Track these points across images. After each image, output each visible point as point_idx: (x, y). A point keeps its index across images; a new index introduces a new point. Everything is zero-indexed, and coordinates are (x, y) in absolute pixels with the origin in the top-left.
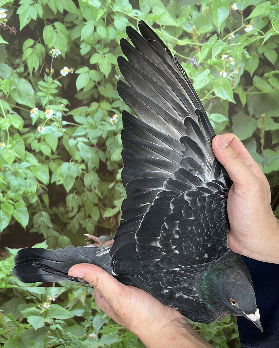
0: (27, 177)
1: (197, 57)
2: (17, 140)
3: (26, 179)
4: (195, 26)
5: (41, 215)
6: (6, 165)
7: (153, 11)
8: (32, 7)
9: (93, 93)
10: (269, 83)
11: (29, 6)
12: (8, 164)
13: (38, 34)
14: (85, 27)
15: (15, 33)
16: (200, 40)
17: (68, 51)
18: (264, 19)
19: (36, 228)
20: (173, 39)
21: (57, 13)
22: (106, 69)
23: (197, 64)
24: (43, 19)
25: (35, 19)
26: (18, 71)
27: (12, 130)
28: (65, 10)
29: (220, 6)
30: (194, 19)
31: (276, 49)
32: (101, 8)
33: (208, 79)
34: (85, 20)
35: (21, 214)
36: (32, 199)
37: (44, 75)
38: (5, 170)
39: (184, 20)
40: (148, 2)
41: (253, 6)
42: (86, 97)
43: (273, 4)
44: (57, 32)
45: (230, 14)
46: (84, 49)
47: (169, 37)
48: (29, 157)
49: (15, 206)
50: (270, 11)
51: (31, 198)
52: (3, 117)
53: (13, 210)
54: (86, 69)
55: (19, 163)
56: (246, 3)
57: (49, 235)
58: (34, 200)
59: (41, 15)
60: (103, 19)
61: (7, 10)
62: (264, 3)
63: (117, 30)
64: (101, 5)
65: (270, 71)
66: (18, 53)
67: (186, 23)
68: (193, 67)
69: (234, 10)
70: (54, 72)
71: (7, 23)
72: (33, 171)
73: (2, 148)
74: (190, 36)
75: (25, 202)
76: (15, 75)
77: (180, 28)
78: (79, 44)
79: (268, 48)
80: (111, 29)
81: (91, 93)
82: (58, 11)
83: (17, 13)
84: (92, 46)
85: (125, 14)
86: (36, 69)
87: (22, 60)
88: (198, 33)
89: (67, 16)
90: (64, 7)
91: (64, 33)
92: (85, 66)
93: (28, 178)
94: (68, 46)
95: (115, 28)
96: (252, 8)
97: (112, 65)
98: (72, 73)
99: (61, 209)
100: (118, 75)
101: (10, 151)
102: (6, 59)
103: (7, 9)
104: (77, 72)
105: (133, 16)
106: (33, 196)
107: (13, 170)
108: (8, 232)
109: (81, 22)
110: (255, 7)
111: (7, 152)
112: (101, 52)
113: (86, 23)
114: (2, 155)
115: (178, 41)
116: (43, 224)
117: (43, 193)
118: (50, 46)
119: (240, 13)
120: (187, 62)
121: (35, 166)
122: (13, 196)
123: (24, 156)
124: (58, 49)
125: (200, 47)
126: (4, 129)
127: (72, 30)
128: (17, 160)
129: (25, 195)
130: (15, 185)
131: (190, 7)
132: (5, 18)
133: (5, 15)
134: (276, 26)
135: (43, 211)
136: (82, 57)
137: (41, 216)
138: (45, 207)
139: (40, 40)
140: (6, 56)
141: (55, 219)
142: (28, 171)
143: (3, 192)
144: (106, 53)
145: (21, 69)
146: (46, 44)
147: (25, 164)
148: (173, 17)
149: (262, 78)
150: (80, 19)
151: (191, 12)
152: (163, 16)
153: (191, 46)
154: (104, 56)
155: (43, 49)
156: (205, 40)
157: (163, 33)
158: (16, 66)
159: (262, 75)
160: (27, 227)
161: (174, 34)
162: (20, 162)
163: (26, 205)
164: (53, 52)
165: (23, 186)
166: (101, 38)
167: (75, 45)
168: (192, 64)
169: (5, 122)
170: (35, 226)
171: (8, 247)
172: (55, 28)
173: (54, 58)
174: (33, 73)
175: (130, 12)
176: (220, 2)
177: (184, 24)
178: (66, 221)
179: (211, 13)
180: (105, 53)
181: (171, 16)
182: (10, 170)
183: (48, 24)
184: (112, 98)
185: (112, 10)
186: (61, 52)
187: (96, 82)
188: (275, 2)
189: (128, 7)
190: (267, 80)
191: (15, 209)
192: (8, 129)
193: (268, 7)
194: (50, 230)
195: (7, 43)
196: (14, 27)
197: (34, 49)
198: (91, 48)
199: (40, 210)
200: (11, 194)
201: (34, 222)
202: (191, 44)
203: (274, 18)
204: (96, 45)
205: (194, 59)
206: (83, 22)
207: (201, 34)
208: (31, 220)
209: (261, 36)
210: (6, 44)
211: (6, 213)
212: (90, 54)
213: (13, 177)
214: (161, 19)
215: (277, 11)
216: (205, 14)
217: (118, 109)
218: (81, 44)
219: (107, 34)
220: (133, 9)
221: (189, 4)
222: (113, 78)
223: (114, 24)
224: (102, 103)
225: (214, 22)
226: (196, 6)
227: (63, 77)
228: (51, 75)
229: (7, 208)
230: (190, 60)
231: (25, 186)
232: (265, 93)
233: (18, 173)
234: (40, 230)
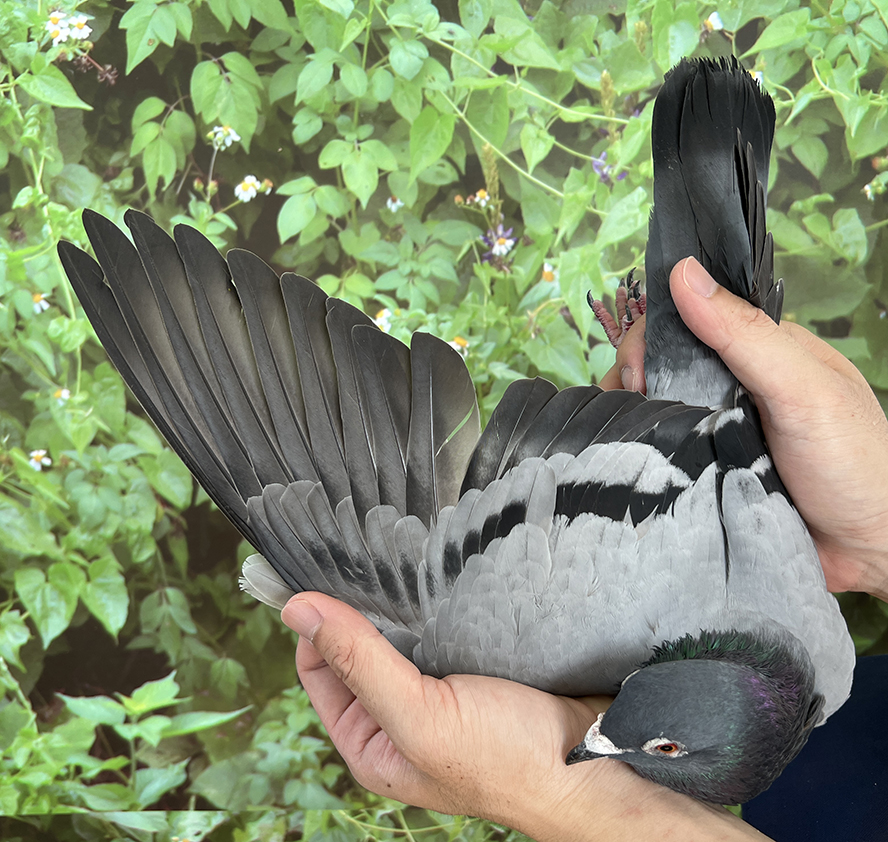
0: (129, 486)
1: (612, 155)
2: (106, 380)
3: (123, 492)
4: (608, 70)
5: (164, 598)
6: (69, 454)
7: (495, 28)
8: (162, 11)
9: (325, 248)
10: (804, 228)
11: (156, 7)
12: (74, 448)
13: (177, 84)
14: (309, 66)
15: (113, 82)
16: (620, 109)
17: (259, 133)
18: (794, 56)
19: (149, 635)
20: (547, 104)
21: (231, 29)
22: (361, 184)
23: (613, 173)
24: (192, 43)
25: (171, 43)
26: (117, 187)
27: (91, 353)
28: (253, 21)
29: (674, 19)
30: (605, 53)
31: (823, 137)
32: (353, 15)
33: (640, 216)
34: (308, 48)
35: (106, 595)
36: (140, 550)
37: (189, 199)
38: (66, 466)
39: (579, 54)
40: (482, 4)
41: (762, 19)
42: (303, 259)
43: (816, 16)
44: (228, 80)
45: (700, 40)
46: (304, 129)
47: (536, 97)
48: (137, 429)
49: (90, 571)
50: (810, 35)
51: (137, 547)
52: (68, 315)
53: (82, 583)
54: (307, 182)
55: (108, 447)
56: (744, 14)
57: (185, 656)
58: (146, 554)
59: (187, 32)
60: (360, 46)
61: (92, 18)
62: (794, 13)
63: (397, 78)
64: (356, 7)
65: (809, 195)
66: (117, 136)
67: (583, 62)
68: (600, 181)
69: (713, 31)
70: (216, 189)
71: (90, 54)
72: (146, 469)
73: (61, 404)
74: (595, 97)
75: (119, 559)
76: (106, 196)
77: (567, 75)
78: (290, 113)
79: (803, 133)
80: (379, 73)
81: (319, 249)
82: (235, 24)
83: (121, 26)
84: (327, 119)
85: (419, 34)
86: (168, 181)
87: (127, 156)
88: (615, 89)
89: (259, 37)
90: (252, 12)
91: (248, 82)
92: (304, 175)
93: (131, 489)
94: (259, 119)
95: (389, 70)
96: (760, 24)
97: (380, 171)
98: (268, 192)
99: (222, 579)
100: (394, 201)
101: (81, 412)
102: (85, 151)
103: (93, 15)
104: (281, 191)
105: (442, 40)
106: (141, 541)
107: (88, 466)
108: (64, 648)
109: (297, 53)
110: (770, 23)
111: (73, 415)
112: (351, 137)
113: (311, 56)
114: (60, 423)
115: (560, 110)
116: (167, 623)
117: (173, 534)
118: (208, 119)
119: (727, 39)
120: (584, 169)
121: (153, 456)
122: (84, 541)
123: (122, 427)
124: (231, 126)
125: (621, 128)
126: (68, 349)
127: (271, 76)
128: (101, 437)
129: (120, 540)
130: (91, 510)
131: (594, 20)
132: (87, 39)
133: (87, 31)
134: (824, 73)
135: (171, 585)
136: (297, 151)
137: (164, 601)
138: (176, 574)
139: (181, 100)
140: (85, 145)
141: (202, 609)
142: (131, 471)
143: (58, 532)
144: (365, 140)
145: (125, 181)
146: (197, 112)
147: (123, 451)
148: (548, 45)
149: (786, 214)
150: (296, 44)
151: (597, 33)
152: (521, 43)
153: (596, 125)
154: (359, 148)
155: (189, 127)
156: (635, 110)
157: (521, 88)
158: (110, 172)
159: (785, 207)
160: (121, 632)
161: (552, 92)
162: (109, 442)
163: (121, 568)
164: (215, 134)
165: (116, 513)
166: (351, 99)
167: (280, 115)
168: (598, 174)
169: (71, 327)
170: (145, 631)
171: (65, 694)
172: (224, 69)
173: (219, 150)
174: (158, 191)
175: (434, 30)
176: (674, 7)
177: (578, 65)
178: (233, 614)
179: (651, 38)
180: (362, 138)
181: (543, 43)
182: (79, 466)
183: (205, 59)
184: (377, 264)
185: (385, 22)
186: (238, 134)
187: (335, 218)
188: (823, 11)
189: (430, 15)
190: (800, 220)
191: (88, 579)
192: (79, 350)
193: (804, 24)
194: (187, 640)
195: (89, 108)
196: (109, 63)
197: (164, 126)
198: (324, 124)
199: (161, 584)
200: (78, 536)
201: (143, 618)
202: (597, 120)
203: (819, 52)
204: (337, 116)
205: (605, 159)
206: (304, 52)
207: (623, 94)
208: (133, 613)
209: (784, 99)
210: (85, 111)
211: (63, 593)
212: (319, 142)
213: (87, 488)
214: (518, 51)
215: (827, 35)
216: (634, 40)
217: (392, 294)
218: (295, 113)
219: (370, 88)
220: (441, 21)
221: (592, 12)
222: (381, 207)
223: (388, 61)
224: (349, 275)
225: (660, 62)
226: (611, 17)
227: (243, 204)
228: (208, 199)
229: (65, 576)
230: (592, 162)
231: (122, 513)
232: (795, 257)
233: (102, 475)
234: (158, 641)
